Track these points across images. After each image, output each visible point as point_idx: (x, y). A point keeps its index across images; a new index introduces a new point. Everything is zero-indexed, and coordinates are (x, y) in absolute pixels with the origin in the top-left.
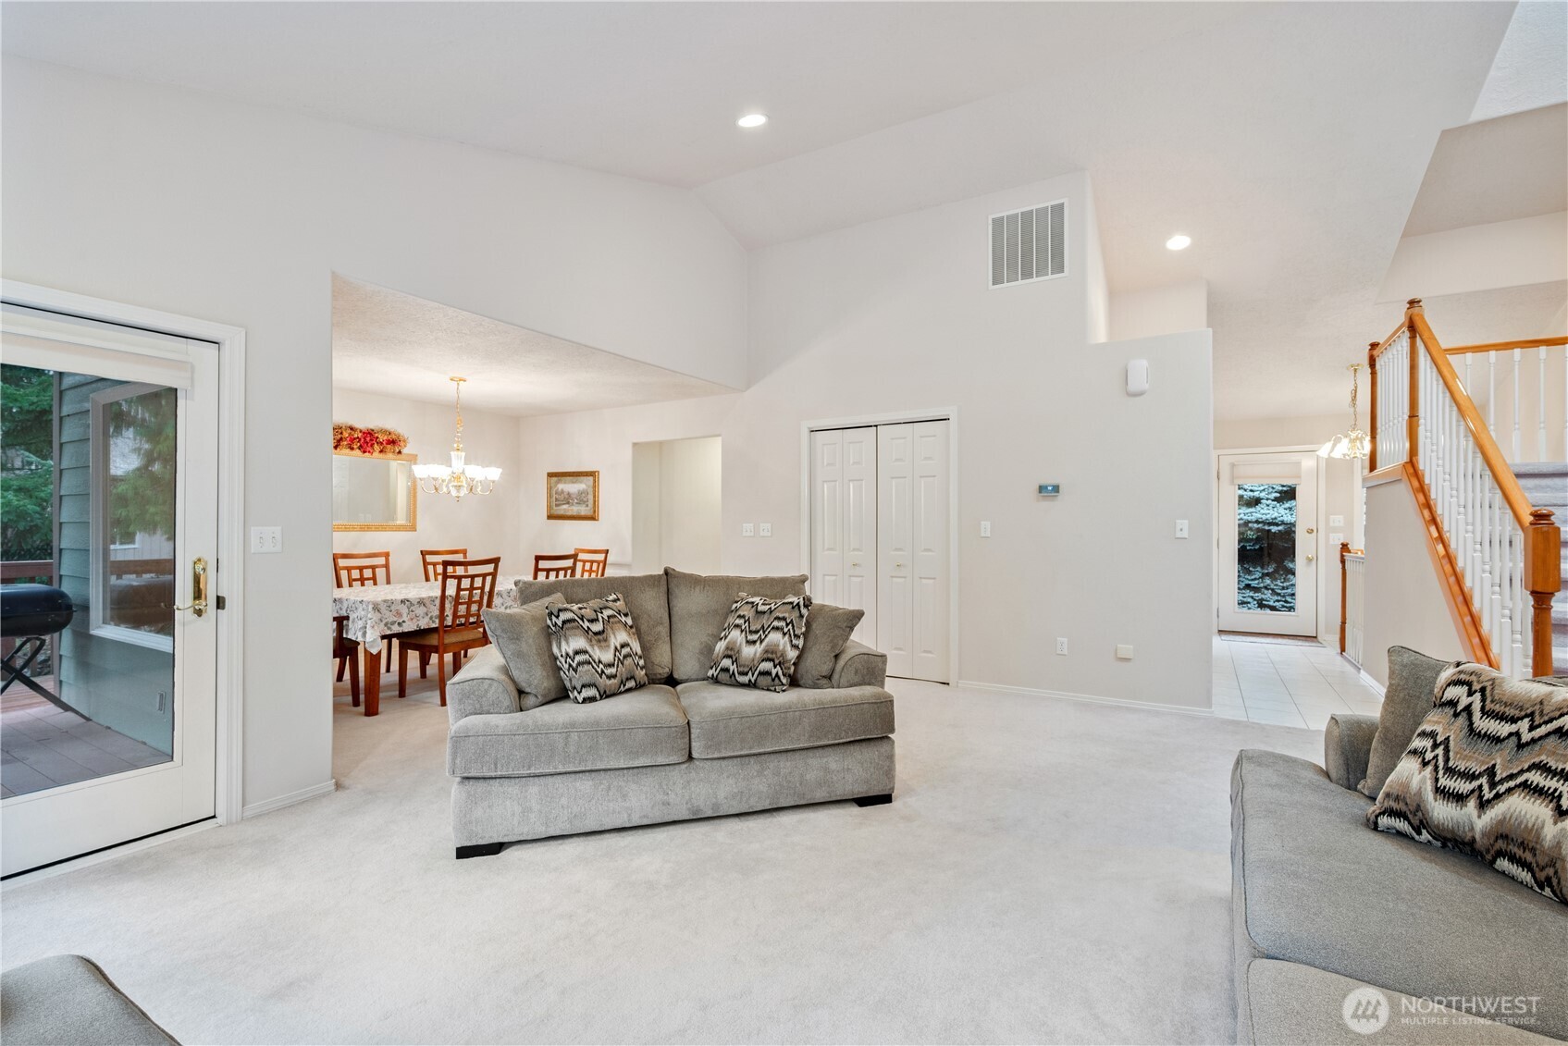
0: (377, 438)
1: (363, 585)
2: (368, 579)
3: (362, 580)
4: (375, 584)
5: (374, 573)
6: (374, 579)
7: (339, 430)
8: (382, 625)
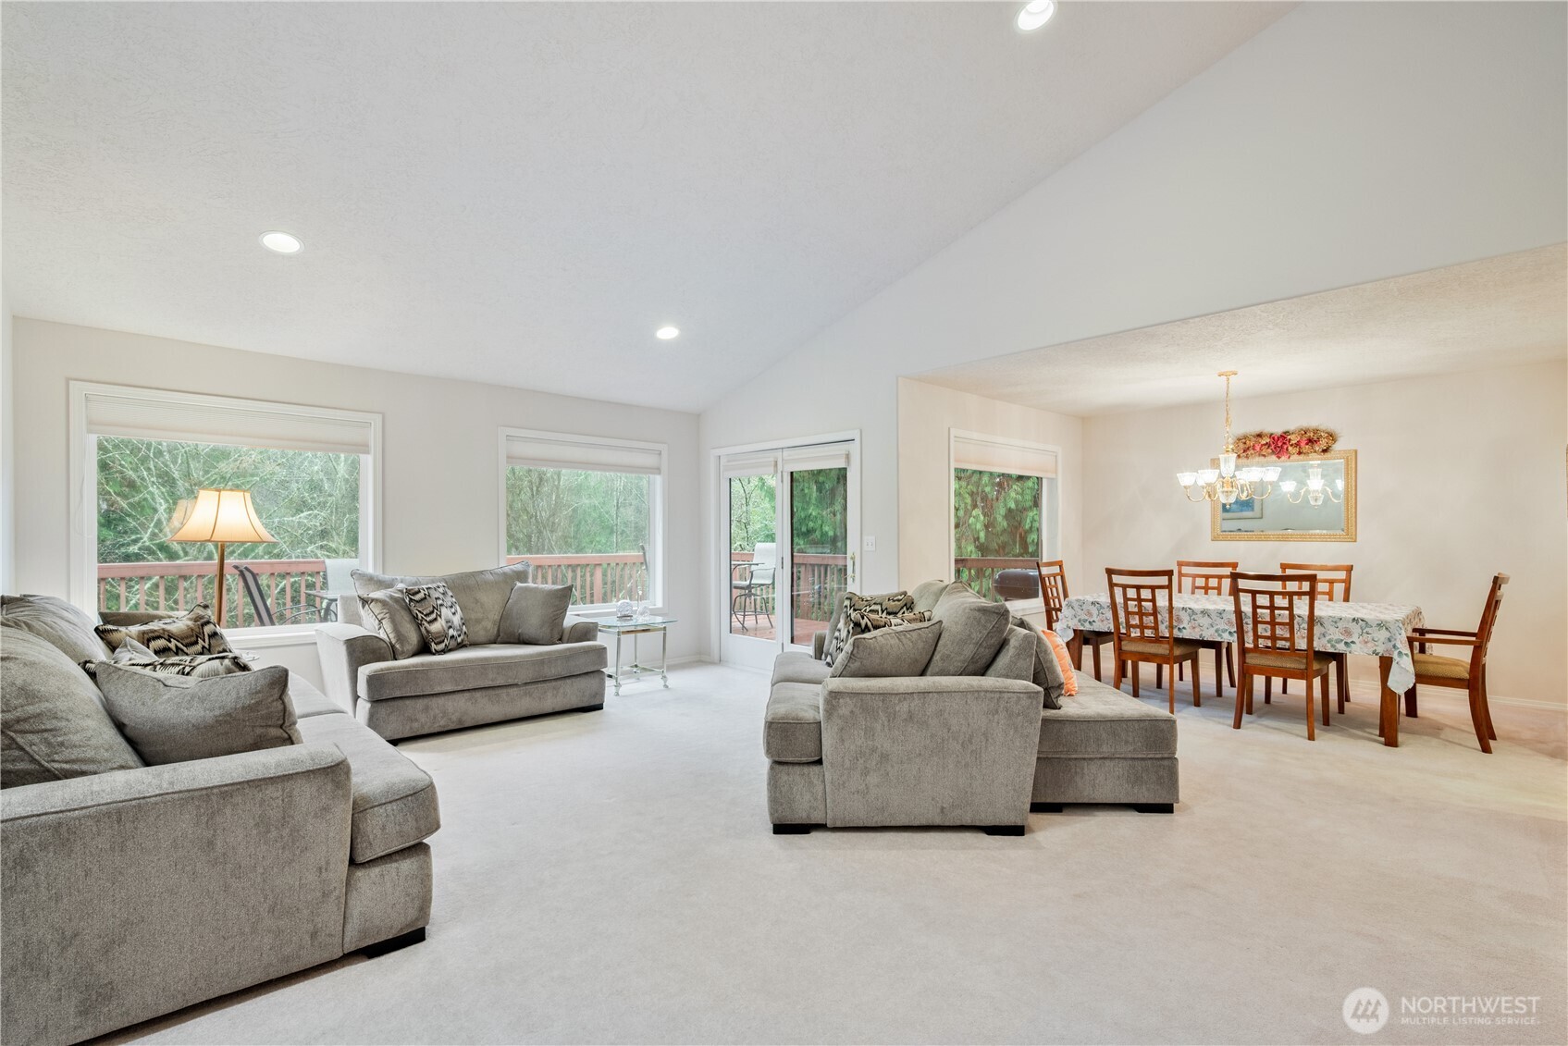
0: (1290, 440)
1: (1206, 593)
2: (1213, 588)
3: (1206, 589)
4: (1219, 594)
5: (1220, 584)
6: (1219, 589)
7: (1244, 441)
8: (1076, 621)
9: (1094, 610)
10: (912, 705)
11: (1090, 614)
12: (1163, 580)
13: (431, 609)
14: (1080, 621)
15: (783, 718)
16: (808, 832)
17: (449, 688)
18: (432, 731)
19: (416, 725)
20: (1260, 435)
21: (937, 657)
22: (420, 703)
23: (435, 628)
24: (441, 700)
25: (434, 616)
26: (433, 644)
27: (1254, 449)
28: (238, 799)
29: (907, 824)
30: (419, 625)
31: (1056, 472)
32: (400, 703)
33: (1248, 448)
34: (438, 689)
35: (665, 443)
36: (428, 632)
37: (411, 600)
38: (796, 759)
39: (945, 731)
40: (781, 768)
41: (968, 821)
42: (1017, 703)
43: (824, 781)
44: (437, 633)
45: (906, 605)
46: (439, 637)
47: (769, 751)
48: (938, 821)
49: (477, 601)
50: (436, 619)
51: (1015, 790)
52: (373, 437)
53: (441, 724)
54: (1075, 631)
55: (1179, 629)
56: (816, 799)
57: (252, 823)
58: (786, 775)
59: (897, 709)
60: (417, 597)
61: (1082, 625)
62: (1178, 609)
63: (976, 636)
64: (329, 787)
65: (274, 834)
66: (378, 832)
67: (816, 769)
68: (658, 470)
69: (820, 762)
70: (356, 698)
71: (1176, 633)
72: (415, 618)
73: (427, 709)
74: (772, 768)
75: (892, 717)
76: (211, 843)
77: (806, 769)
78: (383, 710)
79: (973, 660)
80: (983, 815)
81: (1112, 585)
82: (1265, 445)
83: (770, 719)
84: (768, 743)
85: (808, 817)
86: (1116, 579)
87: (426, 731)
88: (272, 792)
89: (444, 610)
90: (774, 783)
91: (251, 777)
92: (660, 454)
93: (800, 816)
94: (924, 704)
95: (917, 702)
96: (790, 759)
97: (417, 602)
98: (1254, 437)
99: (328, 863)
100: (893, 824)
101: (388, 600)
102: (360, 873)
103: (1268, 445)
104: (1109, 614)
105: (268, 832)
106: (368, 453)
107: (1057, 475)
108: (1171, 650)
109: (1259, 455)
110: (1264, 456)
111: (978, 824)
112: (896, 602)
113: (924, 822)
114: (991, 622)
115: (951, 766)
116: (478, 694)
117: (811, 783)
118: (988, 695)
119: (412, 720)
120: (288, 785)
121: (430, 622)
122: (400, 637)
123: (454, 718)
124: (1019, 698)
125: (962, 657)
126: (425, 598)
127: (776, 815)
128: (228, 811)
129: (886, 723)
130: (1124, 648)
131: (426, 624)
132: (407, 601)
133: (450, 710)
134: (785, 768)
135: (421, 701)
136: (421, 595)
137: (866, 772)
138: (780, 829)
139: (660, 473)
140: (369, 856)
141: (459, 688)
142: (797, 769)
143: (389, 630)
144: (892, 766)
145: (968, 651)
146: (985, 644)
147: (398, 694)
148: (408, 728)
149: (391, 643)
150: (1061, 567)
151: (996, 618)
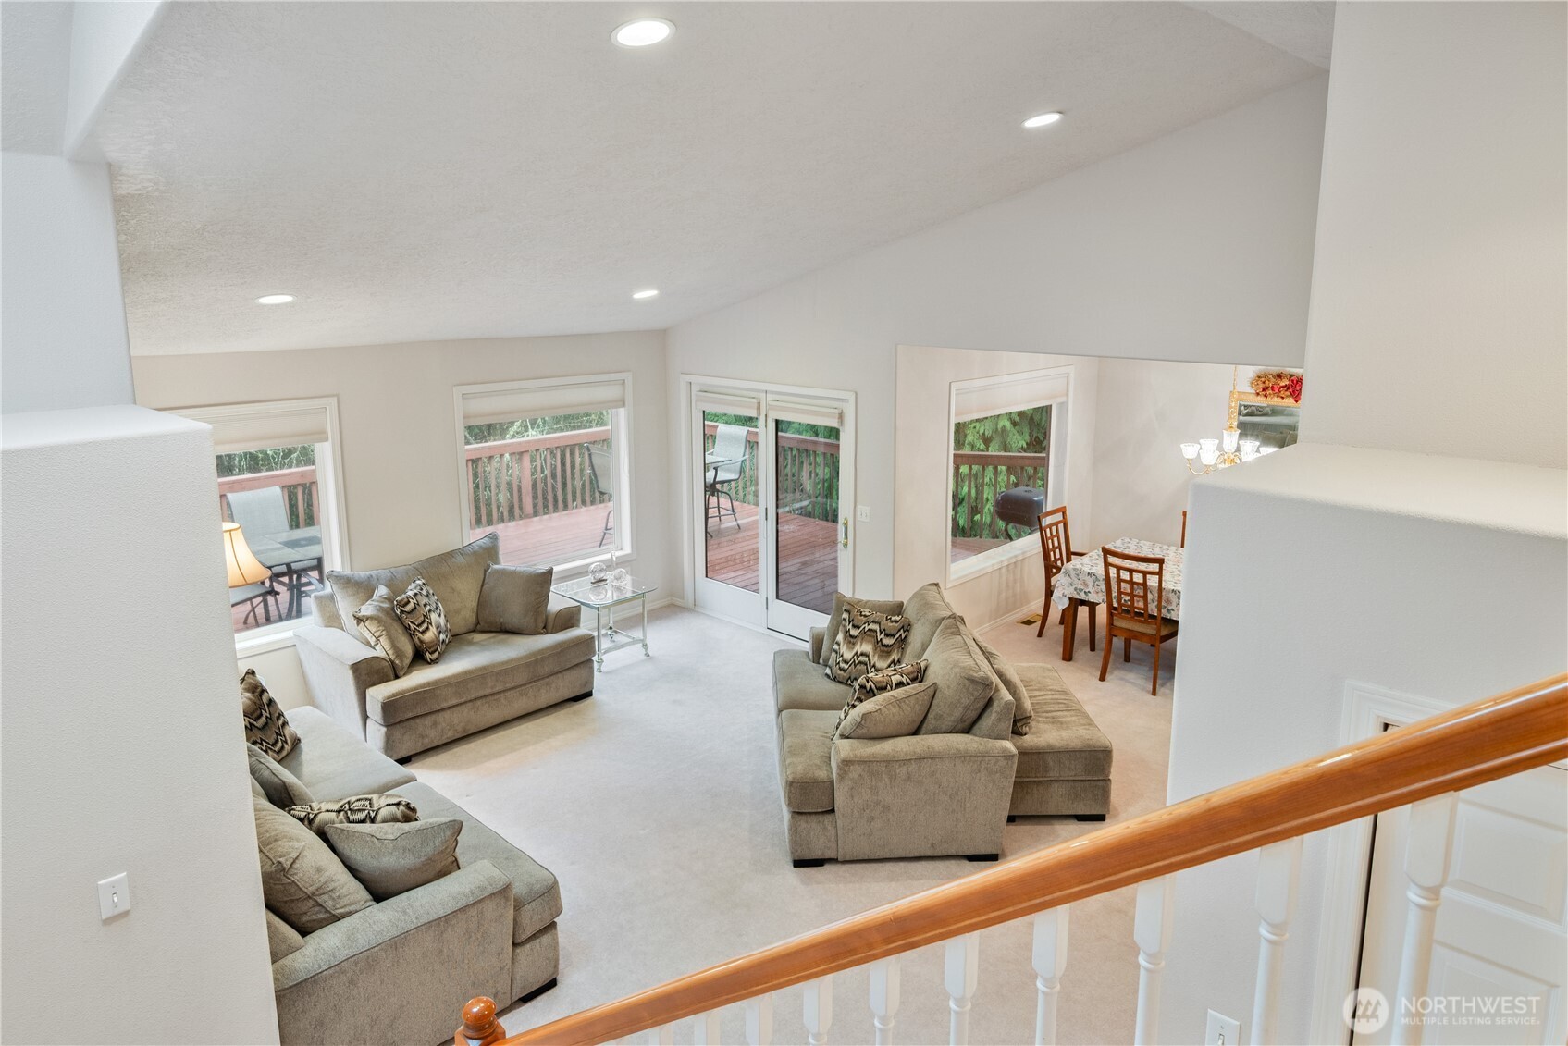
7: (1263, 379)
8: (1072, 589)
9: (1090, 581)
10: (910, 769)
11: (1085, 584)
12: (1155, 567)
13: (422, 618)
14: (1076, 589)
15: (802, 778)
16: (822, 865)
17: (454, 701)
18: (441, 743)
19: (427, 740)
20: (1279, 376)
21: (931, 715)
22: (428, 721)
23: (428, 636)
24: (447, 714)
25: (425, 625)
26: (427, 654)
27: (1273, 390)
28: (454, 922)
29: (903, 856)
30: (411, 636)
31: (1067, 395)
32: (412, 722)
33: (1267, 388)
34: (445, 705)
35: (629, 371)
36: (421, 642)
37: (402, 612)
38: (813, 811)
39: (937, 787)
40: (800, 817)
41: (952, 851)
42: (996, 763)
43: (836, 827)
44: (431, 642)
45: (903, 627)
46: (433, 646)
47: (790, 804)
48: (929, 853)
49: (453, 590)
50: (427, 628)
51: (991, 828)
52: (330, 424)
53: (450, 735)
54: (1070, 599)
55: (1168, 610)
56: (829, 841)
57: (462, 933)
58: (803, 824)
59: (898, 771)
60: (408, 608)
61: (1078, 594)
62: (1168, 591)
63: (965, 701)
64: (503, 901)
65: (474, 938)
66: (528, 921)
67: (829, 817)
68: (622, 402)
69: (833, 811)
70: (365, 717)
71: (1164, 612)
72: (407, 628)
73: (435, 724)
74: (792, 818)
75: (893, 778)
76: (441, 951)
77: (821, 818)
78: (398, 733)
79: (962, 720)
80: (965, 848)
81: (1107, 565)
82: (1283, 387)
83: (790, 778)
84: (789, 798)
85: (823, 854)
86: (1111, 559)
87: (436, 744)
88: (473, 912)
89: (434, 616)
90: (794, 830)
91: (460, 905)
92: (624, 384)
93: (817, 853)
94: (920, 768)
95: (914, 766)
96: (809, 811)
97: (409, 613)
98: (1274, 377)
99: (503, 949)
100: (892, 856)
101: (381, 615)
102: (518, 950)
103: (1287, 387)
104: (1103, 587)
105: (470, 937)
106: (327, 440)
107: (1067, 398)
108: (1159, 630)
109: (1278, 396)
110: (1283, 398)
111: (961, 854)
112: (894, 624)
113: (917, 855)
114: (977, 691)
115: (940, 813)
116: (479, 702)
117: (825, 828)
118: (972, 759)
119: (422, 737)
120: (480, 906)
121: (423, 632)
122: (399, 653)
123: (459, 728)
124: (997, 761)
125: (952, 718)
126: (415, 608)
127: (796, 854)
128: (449, 930)
129: (888, 783)
130: (1116, 623)
131: (419, 634)
132: (398, 612)
133: (456, 721)
134: (804, 817)
135: (429, 717)
136: (411, 606)
137: (871, 819)
138: (798, 863)
139: (624, 405)
140: (524, 937)
141: (463, 700)
142: (813, 817)
143: (387, 647)
144: (893, 815)
145: (957, 713)
146: (972, 708)
147: (410, 715)
148: (420, 744)
149: (390, 659)
150: (1064, 514)
151: (981, 688)
